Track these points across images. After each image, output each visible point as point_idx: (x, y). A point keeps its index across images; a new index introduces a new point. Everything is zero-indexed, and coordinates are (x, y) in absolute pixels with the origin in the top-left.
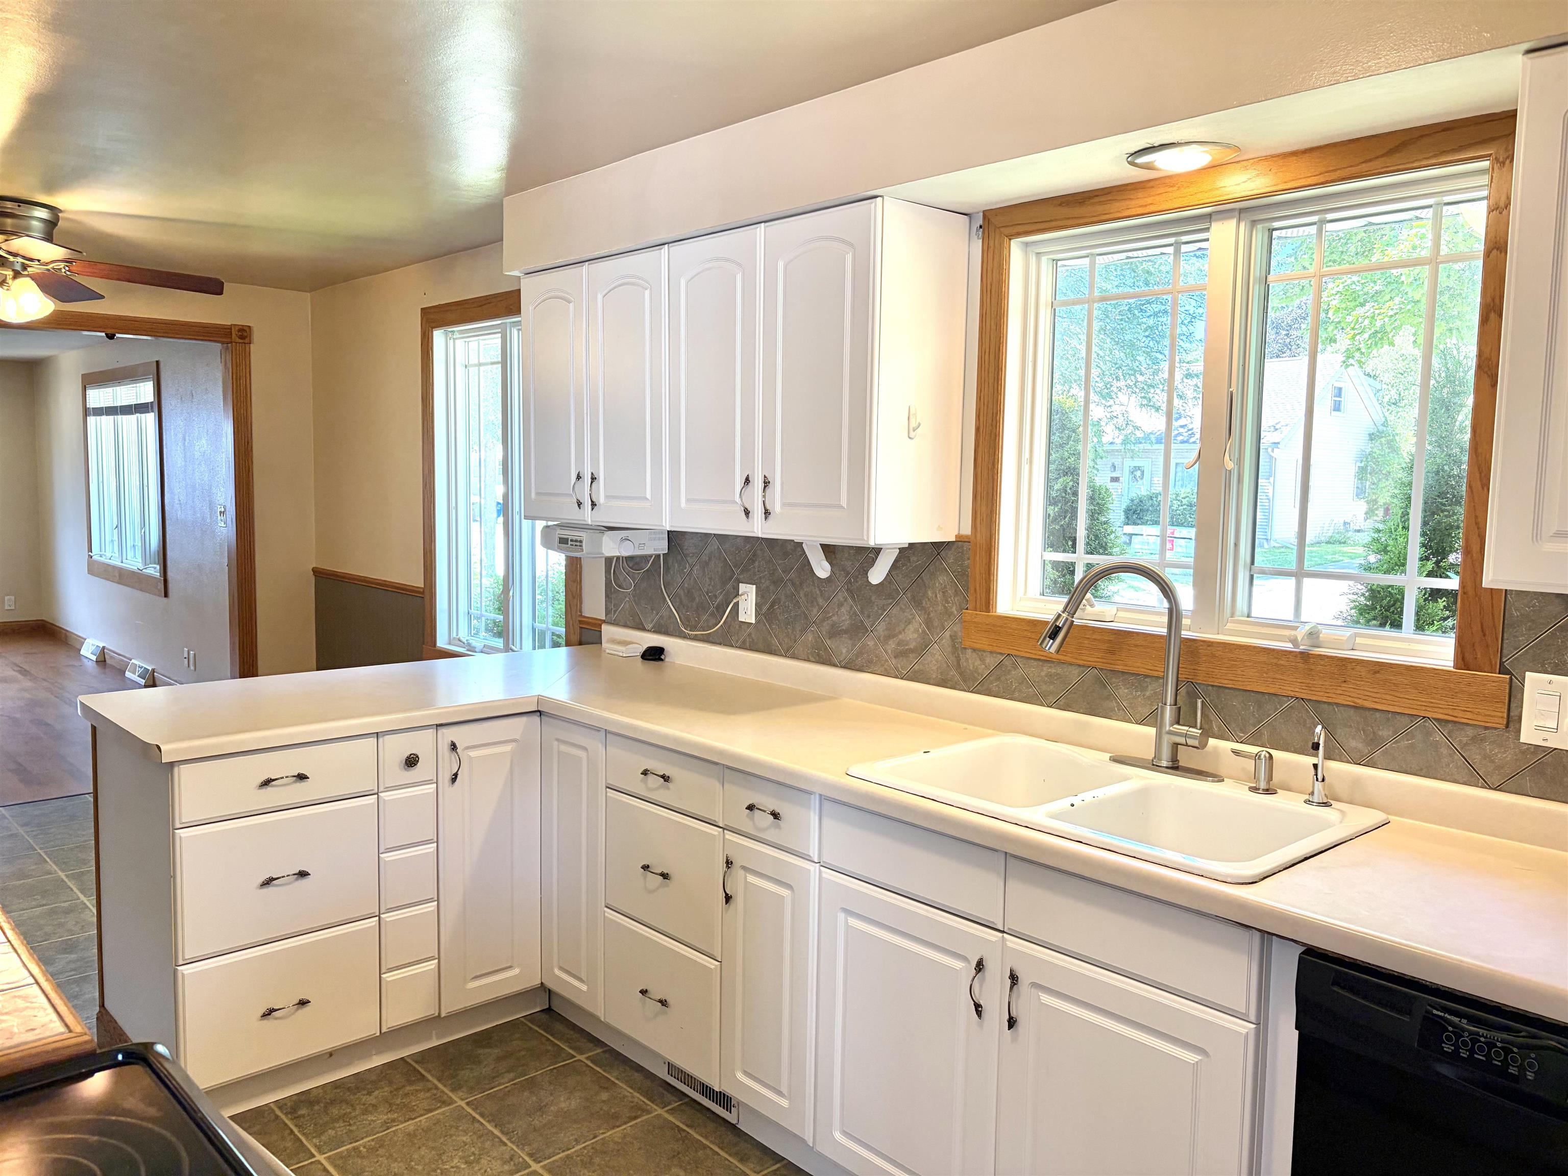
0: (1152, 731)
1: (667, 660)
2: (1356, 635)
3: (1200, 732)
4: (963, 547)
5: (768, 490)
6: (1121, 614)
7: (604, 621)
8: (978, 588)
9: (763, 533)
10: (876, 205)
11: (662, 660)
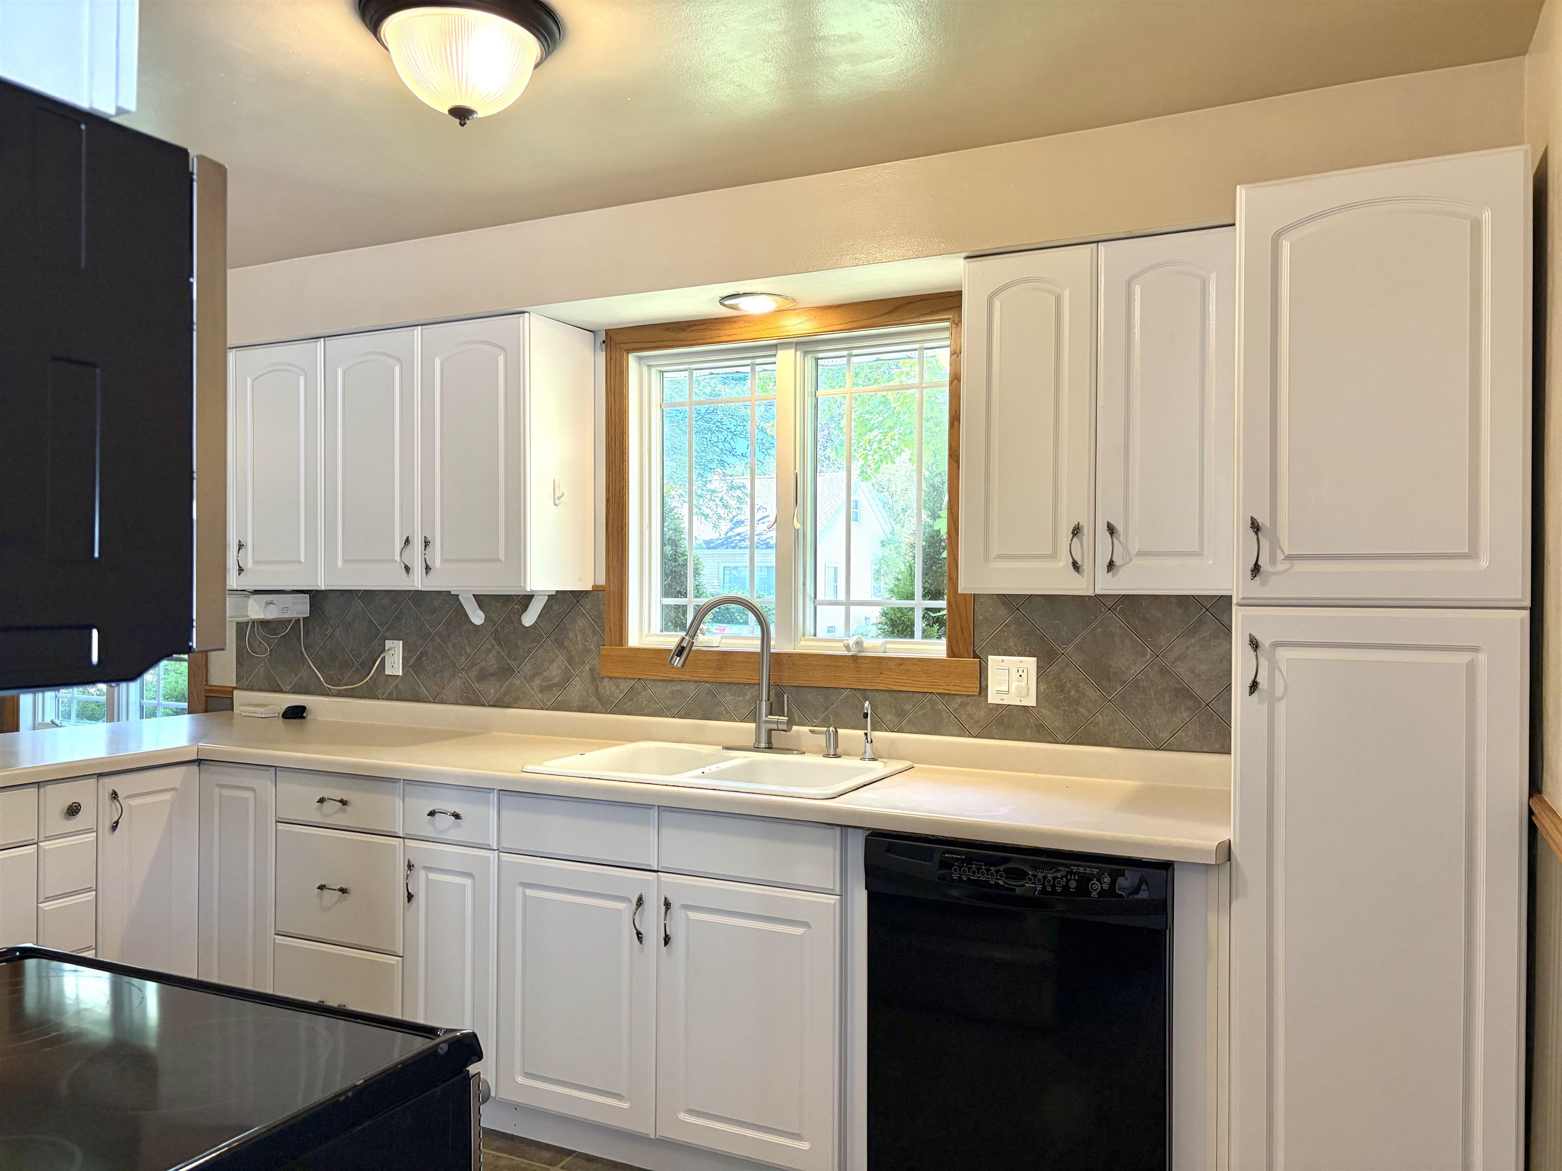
0: (754, 725)
1: (308, 718)
2: (886, 643)
3: (787, 718)
4: (598, 595)
5: (428, 549)
6: (724, 641)
7: (235, 688)
8: (612, 628)
9: (424, 587)
10: (524, 318)
11: (304, 718)
